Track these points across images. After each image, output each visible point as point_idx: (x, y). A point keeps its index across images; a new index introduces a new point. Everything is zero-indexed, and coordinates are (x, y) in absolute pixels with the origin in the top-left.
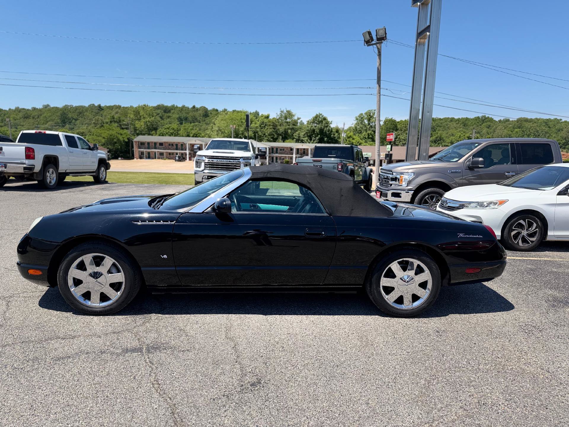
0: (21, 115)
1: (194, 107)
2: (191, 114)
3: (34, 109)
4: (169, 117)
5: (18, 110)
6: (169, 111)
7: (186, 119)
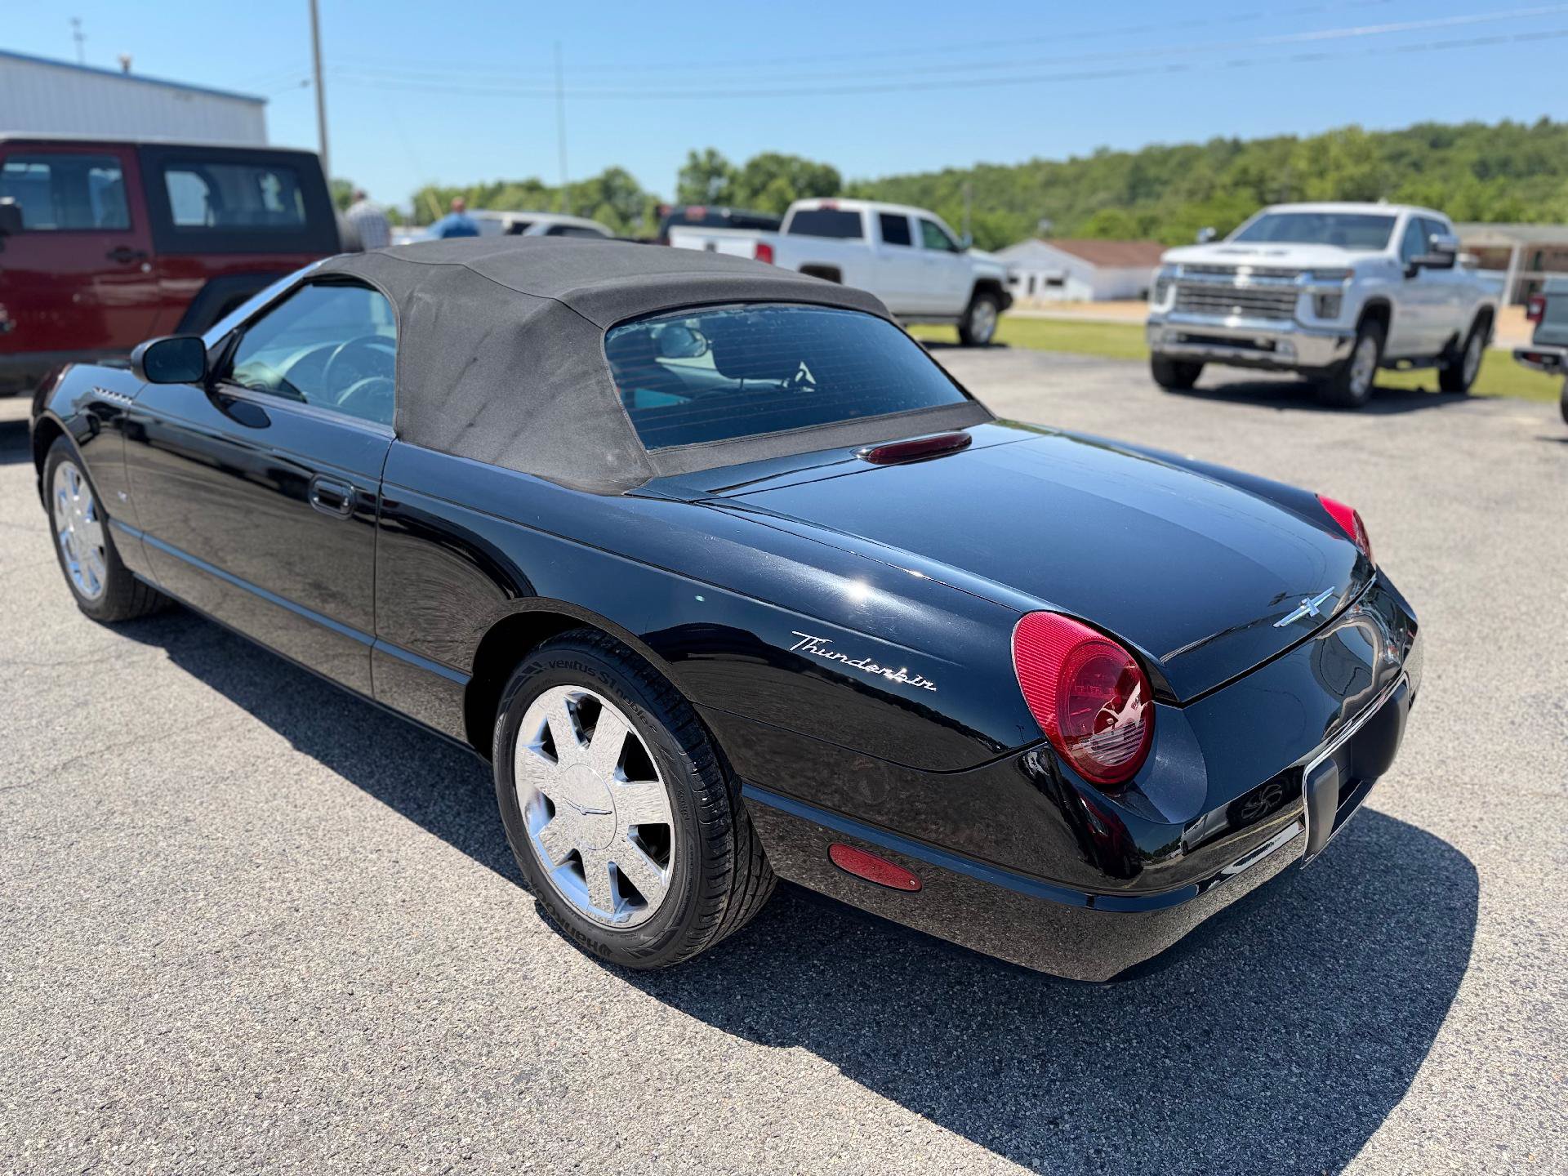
0: (1040, 177)
1: (1545, 122)
2: (1528, 147)
3: (1074, 161)
4: (1442, 162)
5: (1036, 166)
6: (1449, 144)
7: (1505, 165)
